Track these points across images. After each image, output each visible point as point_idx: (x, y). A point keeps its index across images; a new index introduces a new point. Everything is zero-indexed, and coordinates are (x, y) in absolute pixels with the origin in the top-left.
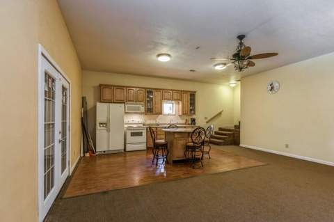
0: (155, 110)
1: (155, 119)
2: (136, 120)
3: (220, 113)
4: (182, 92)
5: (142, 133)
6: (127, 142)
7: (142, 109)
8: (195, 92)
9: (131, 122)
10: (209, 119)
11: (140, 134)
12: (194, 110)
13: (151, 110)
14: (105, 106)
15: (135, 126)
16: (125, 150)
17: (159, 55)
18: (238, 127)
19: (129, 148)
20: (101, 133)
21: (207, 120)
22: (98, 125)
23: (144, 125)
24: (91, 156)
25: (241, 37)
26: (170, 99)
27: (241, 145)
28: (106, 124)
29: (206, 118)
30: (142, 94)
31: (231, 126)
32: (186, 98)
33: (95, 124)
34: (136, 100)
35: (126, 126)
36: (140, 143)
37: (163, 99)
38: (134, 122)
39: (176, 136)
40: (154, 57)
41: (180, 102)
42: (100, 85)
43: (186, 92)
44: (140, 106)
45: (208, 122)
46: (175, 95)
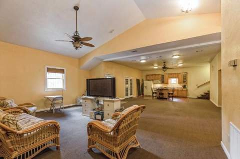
0: (165, 82)
2: (159, 86)
7: (160, 82)
12: (186, 81)
18: (209, 91)
22: (144, 87)
25: (164, 62)
26: (173, 77)
27: (210, 99)
28: (146, 87)
29: (197, 85)
30: (160, 76)
31: (207, 92)
32: (181, 76)
37: (169, 77)
43: (181, 73)
45: (198, 87)
46: (175, 76)
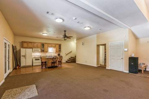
0: (45, 51)
1: (45, 54)
2: (38, 54)
3: (71, 52)
6: (34, 62)
7: (40, 50)
8: (61, 44)
9: (35, 55)
10: (67, 53)
11: (39, 60)
12: (61, 50)
13: (43, 51)
14: (24, 49)
15: (37, 57)
16: (32, 65)
17: (43, 33)
19: (34, 64)
20: (22, 59)
22: (21, 56)
23: (40, 56)
24: (18, 68)
25: (65, 31)
26: (51, 47)
27: (77, 62)
28: (25, 56)
29: (66, 54)
30: (39, 45)
31: (74, 56)
32: (57, 46)
33: (20, 56)
34: (37, 47)
35: (33, 57)
36: (39, 63)
37: (48, 47)
39: (49, 59)
40: (41, 34)
41: (55, 48)
42: (22, 42)
43: (57, 44)
45: (66, 55)
46: (53, 45)
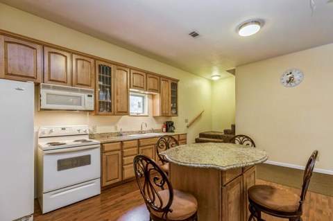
0: (116, 106)
1: (114, 124)
4: (161, 78)
5: (89, 156)
7: (89, 103)
8: (178, 81)
11: (85, 161)
12: (176, 108)
13: (107, 107)
21: (187, 124)
23: (92, 136)
29: (186, 120)
32: (166, 88)
34: (73, 82)
37: (131, 86)
38: (67, 132)
41: (158, 95)
44: (84, 96)
45: (189, 127)
